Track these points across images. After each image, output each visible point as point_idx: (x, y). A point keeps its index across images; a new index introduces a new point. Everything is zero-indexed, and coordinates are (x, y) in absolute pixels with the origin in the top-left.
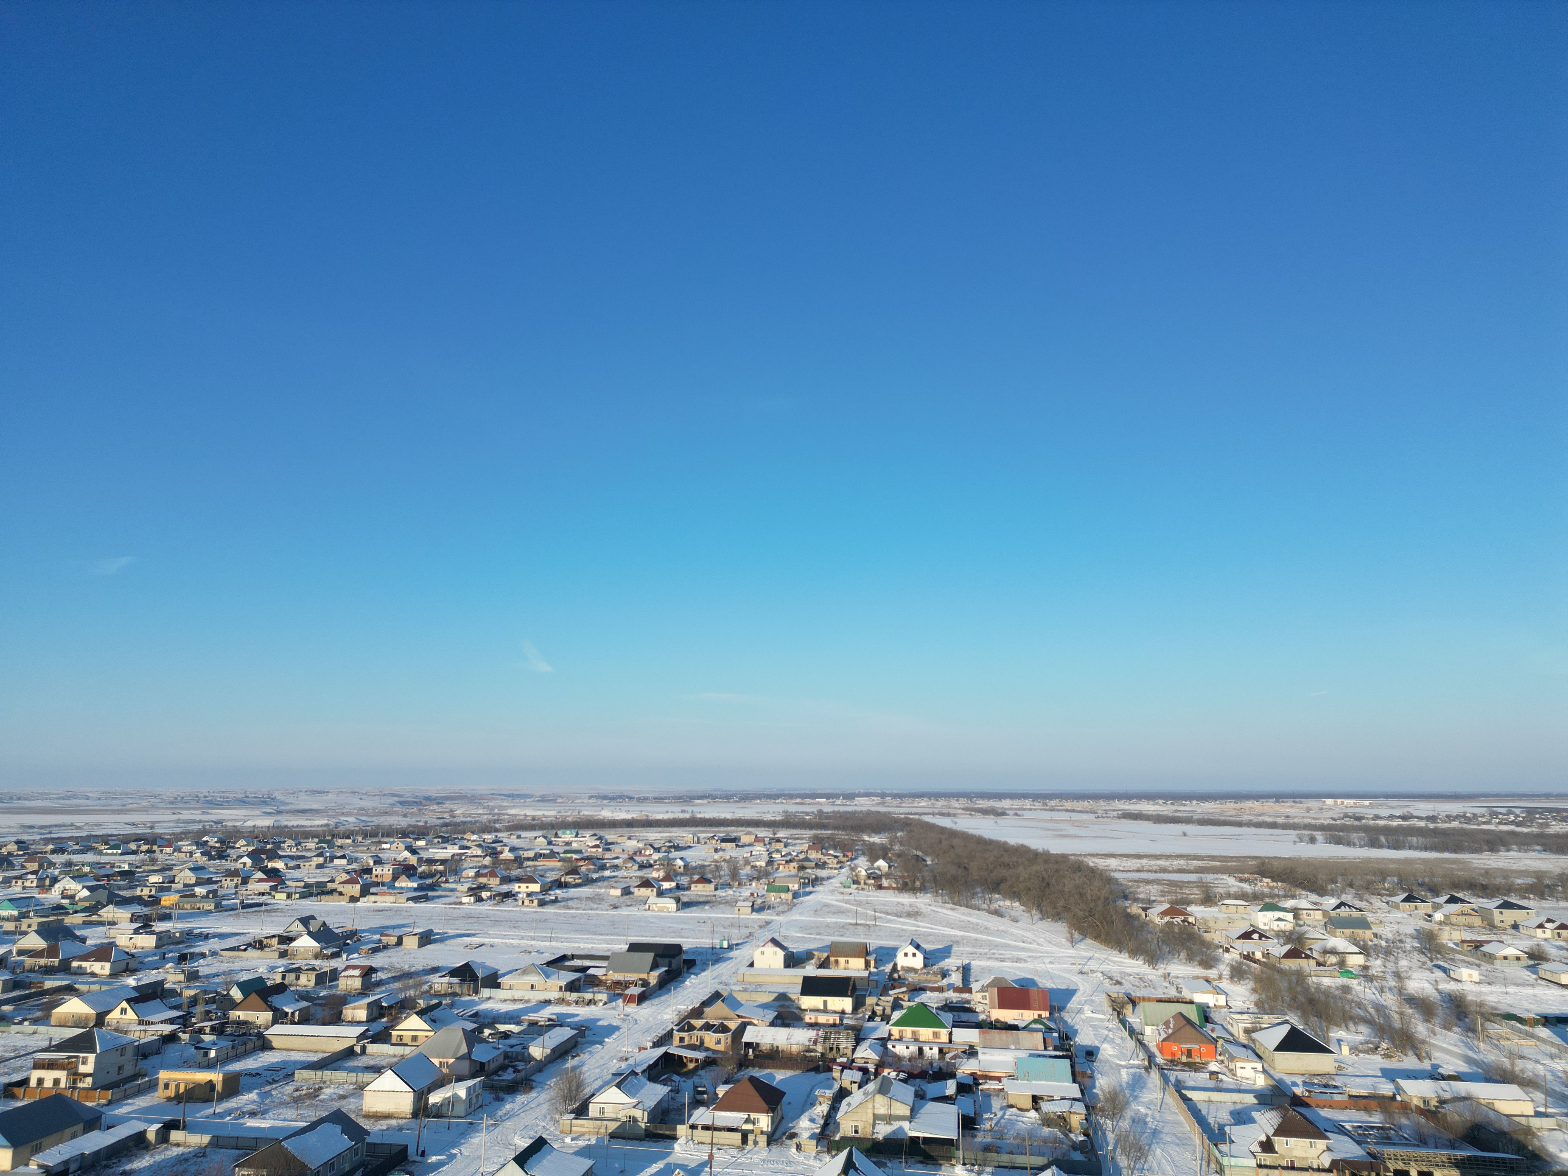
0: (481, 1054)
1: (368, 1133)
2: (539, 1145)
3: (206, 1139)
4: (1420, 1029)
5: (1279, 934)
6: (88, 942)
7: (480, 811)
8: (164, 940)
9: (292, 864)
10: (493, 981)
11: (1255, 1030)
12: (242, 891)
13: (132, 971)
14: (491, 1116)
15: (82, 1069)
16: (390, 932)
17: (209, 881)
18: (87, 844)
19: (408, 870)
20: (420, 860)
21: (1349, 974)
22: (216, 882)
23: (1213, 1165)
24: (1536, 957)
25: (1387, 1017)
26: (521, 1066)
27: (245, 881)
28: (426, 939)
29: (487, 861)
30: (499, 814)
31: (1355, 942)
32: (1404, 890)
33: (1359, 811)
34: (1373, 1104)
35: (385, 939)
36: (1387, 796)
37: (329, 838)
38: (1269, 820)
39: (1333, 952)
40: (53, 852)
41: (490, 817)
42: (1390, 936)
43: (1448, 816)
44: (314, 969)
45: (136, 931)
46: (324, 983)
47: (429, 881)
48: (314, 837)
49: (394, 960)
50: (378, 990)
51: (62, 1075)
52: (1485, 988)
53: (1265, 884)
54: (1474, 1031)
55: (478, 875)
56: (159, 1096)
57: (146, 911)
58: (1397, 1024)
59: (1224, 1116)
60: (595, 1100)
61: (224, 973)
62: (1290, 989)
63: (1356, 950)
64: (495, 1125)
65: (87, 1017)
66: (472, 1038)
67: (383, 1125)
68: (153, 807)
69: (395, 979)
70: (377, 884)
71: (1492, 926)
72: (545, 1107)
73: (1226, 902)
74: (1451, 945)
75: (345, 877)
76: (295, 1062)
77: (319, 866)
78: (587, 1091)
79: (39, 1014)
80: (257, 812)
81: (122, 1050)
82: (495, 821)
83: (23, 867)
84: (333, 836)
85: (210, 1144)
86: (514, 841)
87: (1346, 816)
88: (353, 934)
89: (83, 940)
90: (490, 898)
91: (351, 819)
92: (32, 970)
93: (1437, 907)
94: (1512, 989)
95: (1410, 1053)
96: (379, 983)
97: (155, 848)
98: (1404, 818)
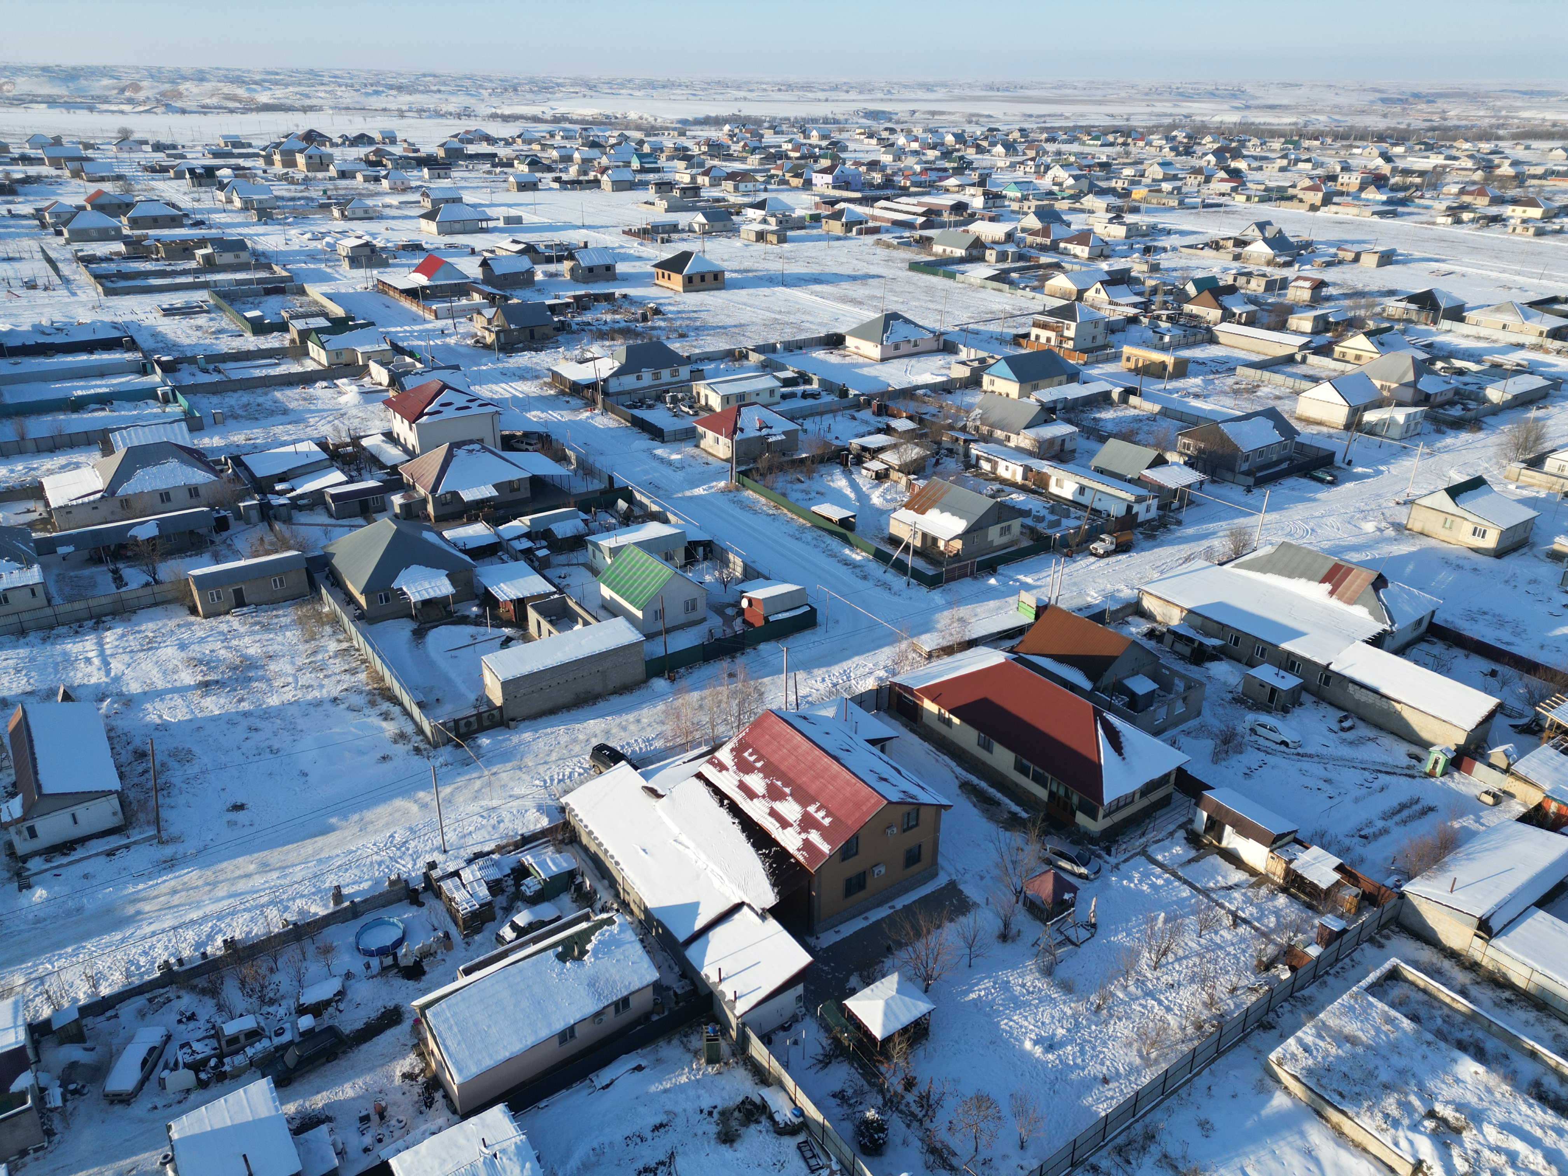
0: (1427, 384)
1: (1298, 434)
2: (1476, 483)
3: (1157, 408)
6: (1073, 227)
7: (1482, 113)
8: (1133, 231)
9: (1255, 164)
10: (1457, 313)
12: (1205, 190)
13: (1106, 257)
14: (1428, 445)
15: (1067, 333)
16: (1348, 247)
17: (1175, 178)
18: (1073, 134)
19: (1378, 181)
20: (1394, 170)
22: (1181, 179)
26: (1472, 405)
27: (1208, 180)
28: (1387, 259)
29: (1478, 176)
30: (1506, 117)
35: (1341, 254)
37: (1296, 138)
40: (1047, 140)
41: (1493, 121)
44: (1264, 275)
45: (1110, 221)
46: (1273, 290)
47: (1401, 195)
48: (1280, 136)
49: (1348, 277)
50: (1327, 305)
51: (1052, 335)
55: (1462, 192)
56: (1120, 367)
57: (1118, 202)
60: (1555, 455)
61: (1182, 269)
64: (1431, 455)
65: (1070, 293)
66: (1422, 368)
67: (1314, 429)
68: (1130, 98)
69: (1346, 296)
70: (1341, 194)
72: (1492, 451)
75: (1308, 183)
76: (1238, 359)
77: (1282, 169)
78: (1548, 446)
79: (1036, 283)
80: (1225, 107)
81: (1096, 323)
82: (1499, 127)
83: (1024, 154)
84: (1300, 136)
85: (1159, 413)
86: (1519, 152)
88: (1308, 245)
89: (1069, 225)
90: (1472, 221)
91: (1323, 118)
92: (1031, 247)
96: (1329, 298)
97: (1130, 140)
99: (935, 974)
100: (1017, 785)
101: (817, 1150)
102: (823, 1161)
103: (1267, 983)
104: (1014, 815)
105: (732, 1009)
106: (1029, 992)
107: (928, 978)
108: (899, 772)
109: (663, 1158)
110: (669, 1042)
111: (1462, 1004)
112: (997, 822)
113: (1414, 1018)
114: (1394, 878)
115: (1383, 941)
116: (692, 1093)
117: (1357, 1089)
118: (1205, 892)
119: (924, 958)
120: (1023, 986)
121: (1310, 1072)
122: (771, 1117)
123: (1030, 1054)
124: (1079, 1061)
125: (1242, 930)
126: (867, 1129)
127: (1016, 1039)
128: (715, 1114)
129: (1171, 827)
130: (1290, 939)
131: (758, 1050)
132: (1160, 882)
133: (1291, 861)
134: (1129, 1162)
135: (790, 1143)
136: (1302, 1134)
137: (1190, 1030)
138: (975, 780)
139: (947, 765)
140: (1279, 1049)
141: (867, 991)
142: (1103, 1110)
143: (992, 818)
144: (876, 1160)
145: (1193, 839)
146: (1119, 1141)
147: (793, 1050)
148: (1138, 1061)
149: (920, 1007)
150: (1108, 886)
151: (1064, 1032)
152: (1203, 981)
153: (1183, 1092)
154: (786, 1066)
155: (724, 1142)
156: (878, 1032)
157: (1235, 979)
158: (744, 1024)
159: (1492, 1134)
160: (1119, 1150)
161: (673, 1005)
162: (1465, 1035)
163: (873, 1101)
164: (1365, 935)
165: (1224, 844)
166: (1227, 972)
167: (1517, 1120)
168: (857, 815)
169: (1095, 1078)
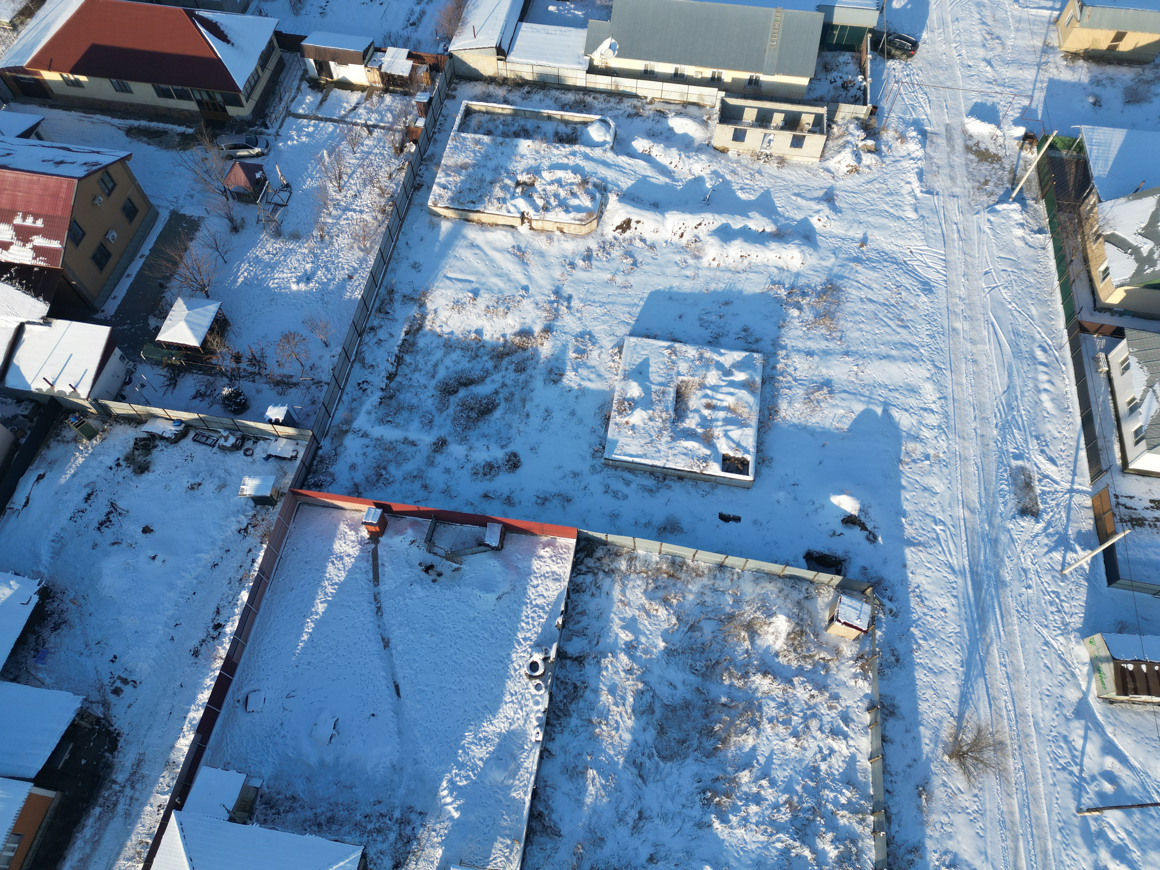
99: (206, 282)
100: (169, 109)
101: (207, 434)
102: (215, 436)
103: (406, 160)
104: (183, 135)
105: (78, 396)
106: (274, 255)
107: (203, 288)
108: (69, 150)
109: (107, 510)
110: (48, 447)
111: (507, 109)
112: (173, 148)
113: (489, 133)
114: (442, 45)
115: (453, 93)
116: (94, 464)
117: (479, 194)
118: (342, 120)
119: (190, 276)
120: (268, 253)
121: (452, 199)
122: (162, 438)
123: (299, 292)
124: (329, 276)
125: (377, 133)
126: (230, 400)
127: (285, 288)
128: (121, 462)
129: (296, 83)
130: (405, 123)
131: (119, 408)
132: (311, 129)
133: (380, 67)
134: (388, 313)
135: (187, 443)
136: (464, 237)
137: (380, 217)
138: (135, 123)
139: (104, 122)
140: (431, 196)
141: (167, 322)
142: (358, 295)
143: (168, 146)
144: (248, 413)
145: (315, 85)
146: (376, 305)
147: (145, 391)
148: (361, 254)
149: (211, 309)
150: (280, 152)
151: (310, 265)
152: (371, 181)
153: (395, 255)
154: (148, 403)
155: (142, 472)
156: (194, 342)
157: (387, 169)
158: (95, 400)
159: (546, 175)
160: (379, 310)
161: (29, 424)
162: (516, 128)
163: (222, 383)
164: (443, 96)
165: (335, 78)
166: (381, 167)
167: (555, 160)
168: (61, 204)
169: (344, 280)
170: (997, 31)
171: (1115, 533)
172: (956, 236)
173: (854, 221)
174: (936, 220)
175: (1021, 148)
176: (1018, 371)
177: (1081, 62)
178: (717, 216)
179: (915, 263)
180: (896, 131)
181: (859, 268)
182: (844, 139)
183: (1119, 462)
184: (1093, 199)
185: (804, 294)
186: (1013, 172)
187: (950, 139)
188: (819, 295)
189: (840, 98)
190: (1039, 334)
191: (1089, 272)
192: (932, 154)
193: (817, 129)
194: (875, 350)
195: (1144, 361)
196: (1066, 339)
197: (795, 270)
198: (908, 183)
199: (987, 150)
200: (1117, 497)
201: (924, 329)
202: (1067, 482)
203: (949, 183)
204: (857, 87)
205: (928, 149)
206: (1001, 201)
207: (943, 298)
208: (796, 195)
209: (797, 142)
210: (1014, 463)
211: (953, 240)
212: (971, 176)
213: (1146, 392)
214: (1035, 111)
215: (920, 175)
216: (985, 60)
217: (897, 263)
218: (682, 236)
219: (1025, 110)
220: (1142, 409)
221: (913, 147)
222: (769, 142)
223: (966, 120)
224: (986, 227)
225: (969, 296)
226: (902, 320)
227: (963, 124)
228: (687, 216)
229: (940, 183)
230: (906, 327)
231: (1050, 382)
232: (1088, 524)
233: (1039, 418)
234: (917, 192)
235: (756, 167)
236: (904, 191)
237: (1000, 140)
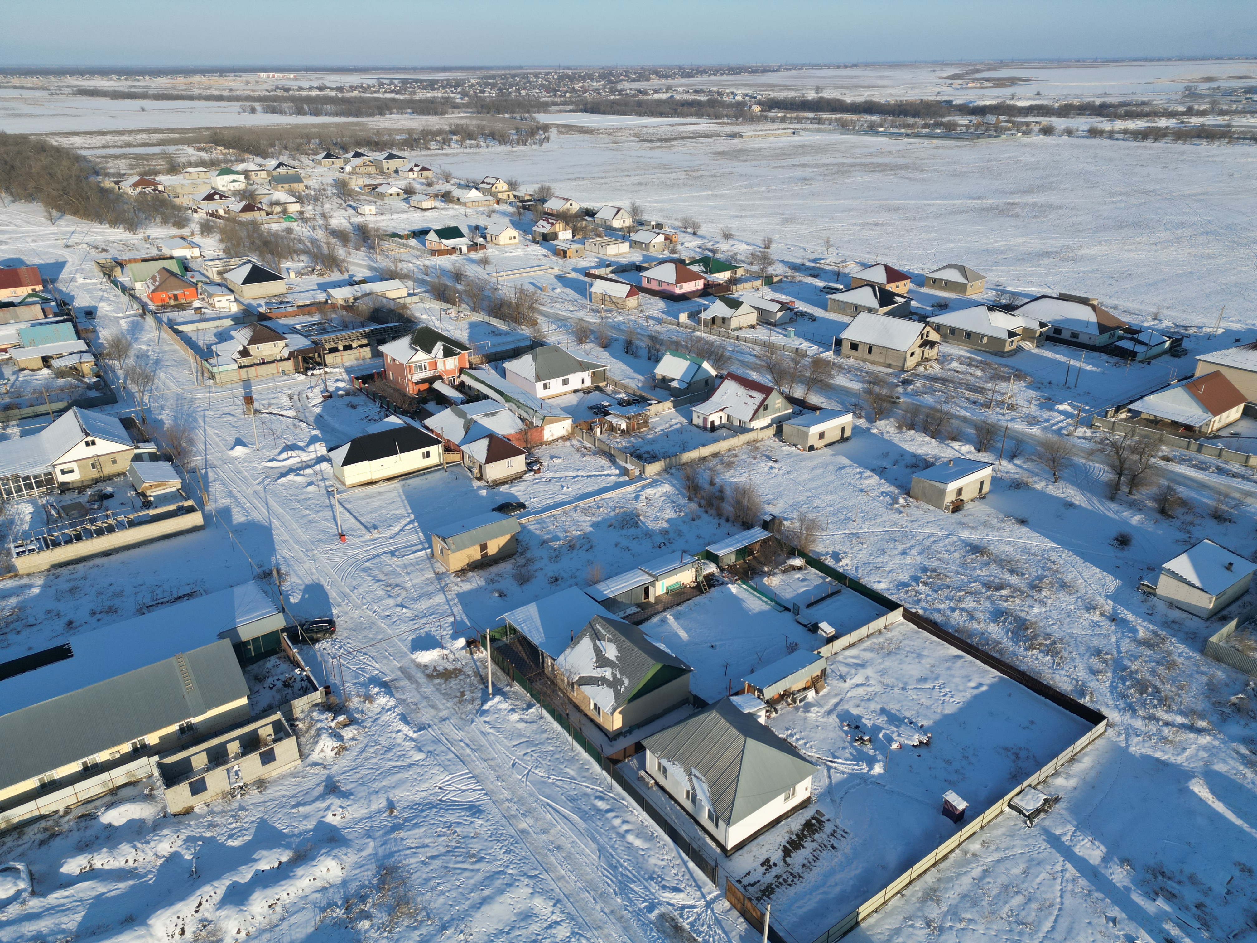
4: (341, 252)
5: (236, 193)
11: (225, 272)
21: (289, 218)
23: (206, 375)
24: (409, 192)
25: (319, 247)
31: (292, 193)
32: (324, 149)
33: (287, 83)
34: (313, 309)
36: (308, 70)
38: (216, 93)
39: (278, 203)
42: (317, 186)
43: (351, 87)
52: (379, 218)
53: (219, 152)
54: (373, 248)
58: (326, 251)
59: (210, 338)
62: (249, 236)
63: (294, 200)
71: (382, 172)
73: (189, 170)
74: (357, 189)
87: (277, 88)
93: (347, 161)
94: (395, 216)
95: (335, 270)
98: (320, 89)
170: (393, 581)
171: (763, 915)
172: (468, 751)
173: (370, 794)
174: (443, 748)
175: (471, 654)
176: (596, 831)
177: (470, 574)
178: (216, 883)
179: (449, 796)
180: (359, 696)
181: (403, 834)
182: (315, 728)
183: (718, 850)
184: (549, 661)
185: (363, 899)
186: (477, 674)
187: (410, 677)
188: (379, 889)
189: (288, 697)
190: (589, 788)
191: (586, 715)
192: (404, 697)
193: (282, 734)
194: (468, 903)
195: (671, 757)
196: (609, 778)
197: (339, 880)
198: (399, 731)
199: (446, 669)
200: (739, 882)
201: (497, 850)
202: (700, 899)
203: (433, 712)
204: (298, 679)
205: (397, 695)
206: (484, 702)
207: (495, 810)
208: (294, 807)
209: (268, 758)
210: (653, 916)
211: (469, 756)
212: (447, 696)
213: (690, 780)
214: (462, 621)
215: (404, 719)
216: (397, 605)
217: (434, 807)
218: (183, 932)
219: (454, 625)
220: (700, 796)
221: (383, 700)
222: (237, 773)
223: (413, 656)
224: (487, 728)
225: (513, 793)
226: (474, 855)
227: (413, 661)
228: (179, 906)
229: (426, 715)
230: (481, 860)
231: (625, 822)
232: (741, 925)
233: (641, 860)
234: (411, 734)
235: (235, 805)
236: (399, 741)
237: (451, 657)
